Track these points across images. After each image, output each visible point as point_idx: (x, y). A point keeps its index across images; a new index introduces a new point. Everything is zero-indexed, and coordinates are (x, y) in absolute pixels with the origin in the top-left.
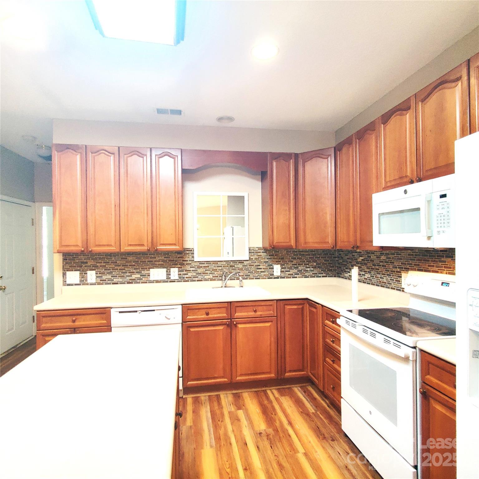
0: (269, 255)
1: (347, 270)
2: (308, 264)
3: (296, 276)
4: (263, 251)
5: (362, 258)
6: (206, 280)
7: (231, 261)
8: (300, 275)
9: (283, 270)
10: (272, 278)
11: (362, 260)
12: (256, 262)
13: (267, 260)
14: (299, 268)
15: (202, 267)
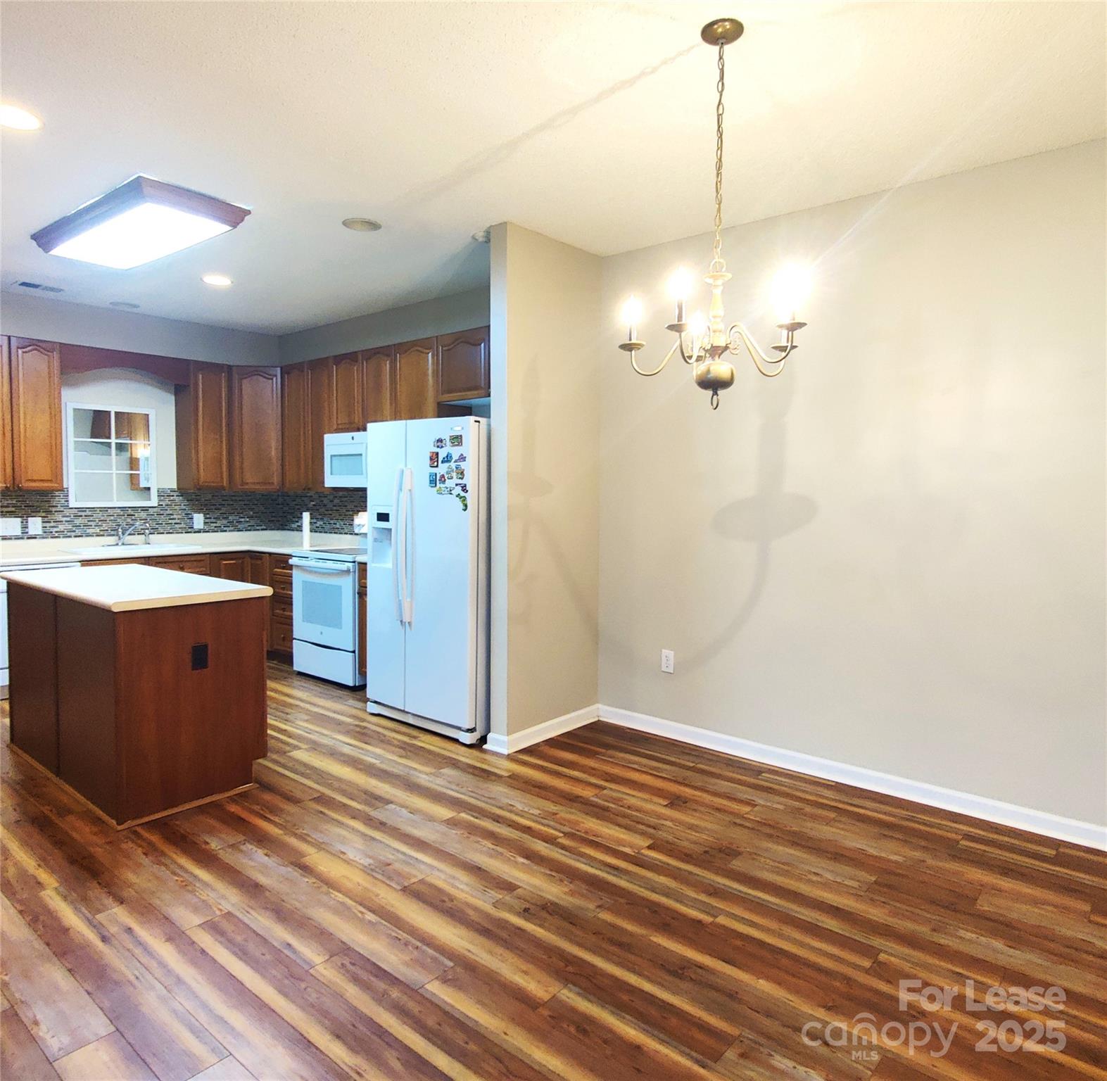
0: (188, 501)
1: (294, 519)
2: (242, 513)
3: (225, 529)
4: (177, 494)
5: (314, 503)
6: (88, 535)
7: (129, 508)
8: (231, 528)
9: (207, 521)
10: (191, 532)
11: (314, 505)
12: (167, 510)
13: (184, 507)
14: (230, 518)
15: (81, 516)
